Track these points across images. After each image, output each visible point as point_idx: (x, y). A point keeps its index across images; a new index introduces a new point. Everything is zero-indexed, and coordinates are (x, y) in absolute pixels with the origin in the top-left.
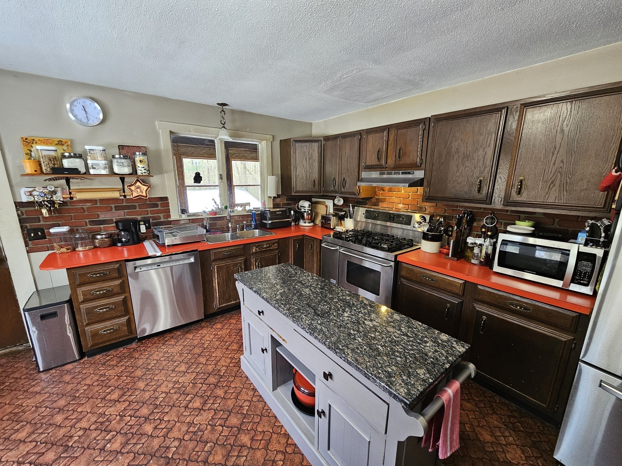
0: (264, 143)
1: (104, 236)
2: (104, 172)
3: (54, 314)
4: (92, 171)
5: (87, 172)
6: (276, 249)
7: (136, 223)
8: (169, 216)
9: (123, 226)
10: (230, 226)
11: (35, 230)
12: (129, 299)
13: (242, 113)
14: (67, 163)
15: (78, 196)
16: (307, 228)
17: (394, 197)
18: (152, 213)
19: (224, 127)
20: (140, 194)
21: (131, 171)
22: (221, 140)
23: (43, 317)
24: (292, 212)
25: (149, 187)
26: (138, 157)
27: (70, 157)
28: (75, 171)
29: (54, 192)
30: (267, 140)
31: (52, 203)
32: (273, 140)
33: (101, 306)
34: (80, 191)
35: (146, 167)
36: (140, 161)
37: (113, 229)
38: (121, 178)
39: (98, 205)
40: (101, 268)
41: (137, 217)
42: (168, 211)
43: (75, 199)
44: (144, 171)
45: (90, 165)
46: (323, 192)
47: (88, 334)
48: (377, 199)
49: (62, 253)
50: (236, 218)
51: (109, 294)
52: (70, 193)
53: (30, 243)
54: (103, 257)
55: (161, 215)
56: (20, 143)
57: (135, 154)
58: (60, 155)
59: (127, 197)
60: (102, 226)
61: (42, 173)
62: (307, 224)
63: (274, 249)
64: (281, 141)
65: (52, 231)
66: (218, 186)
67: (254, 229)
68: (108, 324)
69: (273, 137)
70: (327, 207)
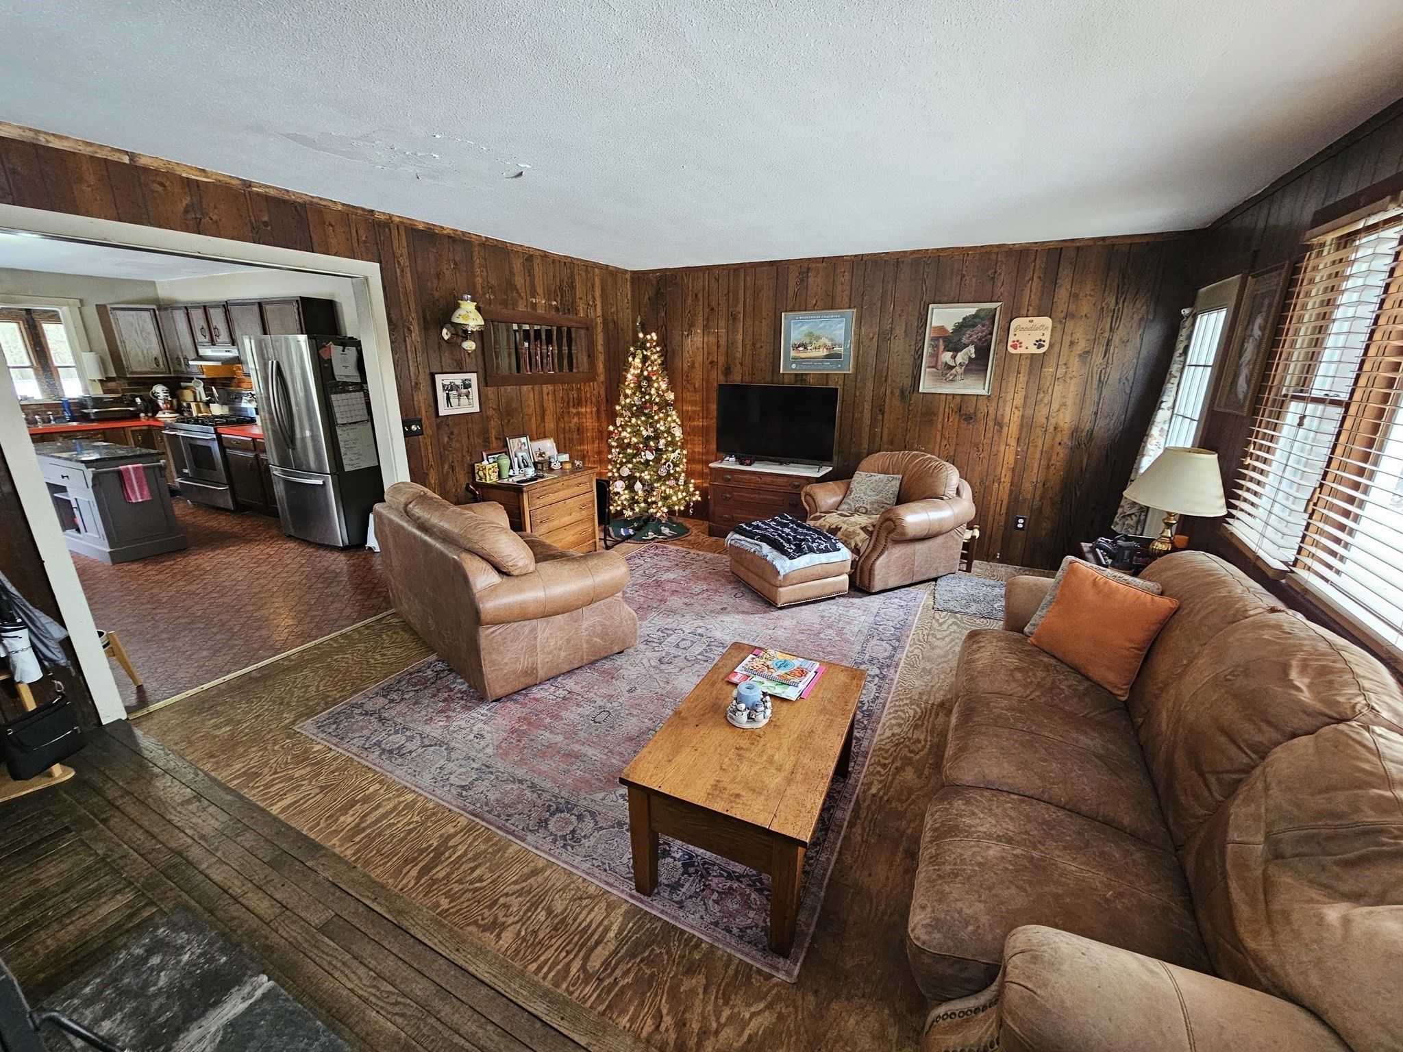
0: (66, 308)
16: (167, 419)
24: (138, 400)
30: (69, 306)
32: (83, 305)
46: (175, 374)
50: (34, 407)
62: (167, 415)
64: (96, 306)
67: (68, 421)
69: (81, 301)
70: (194, 393)
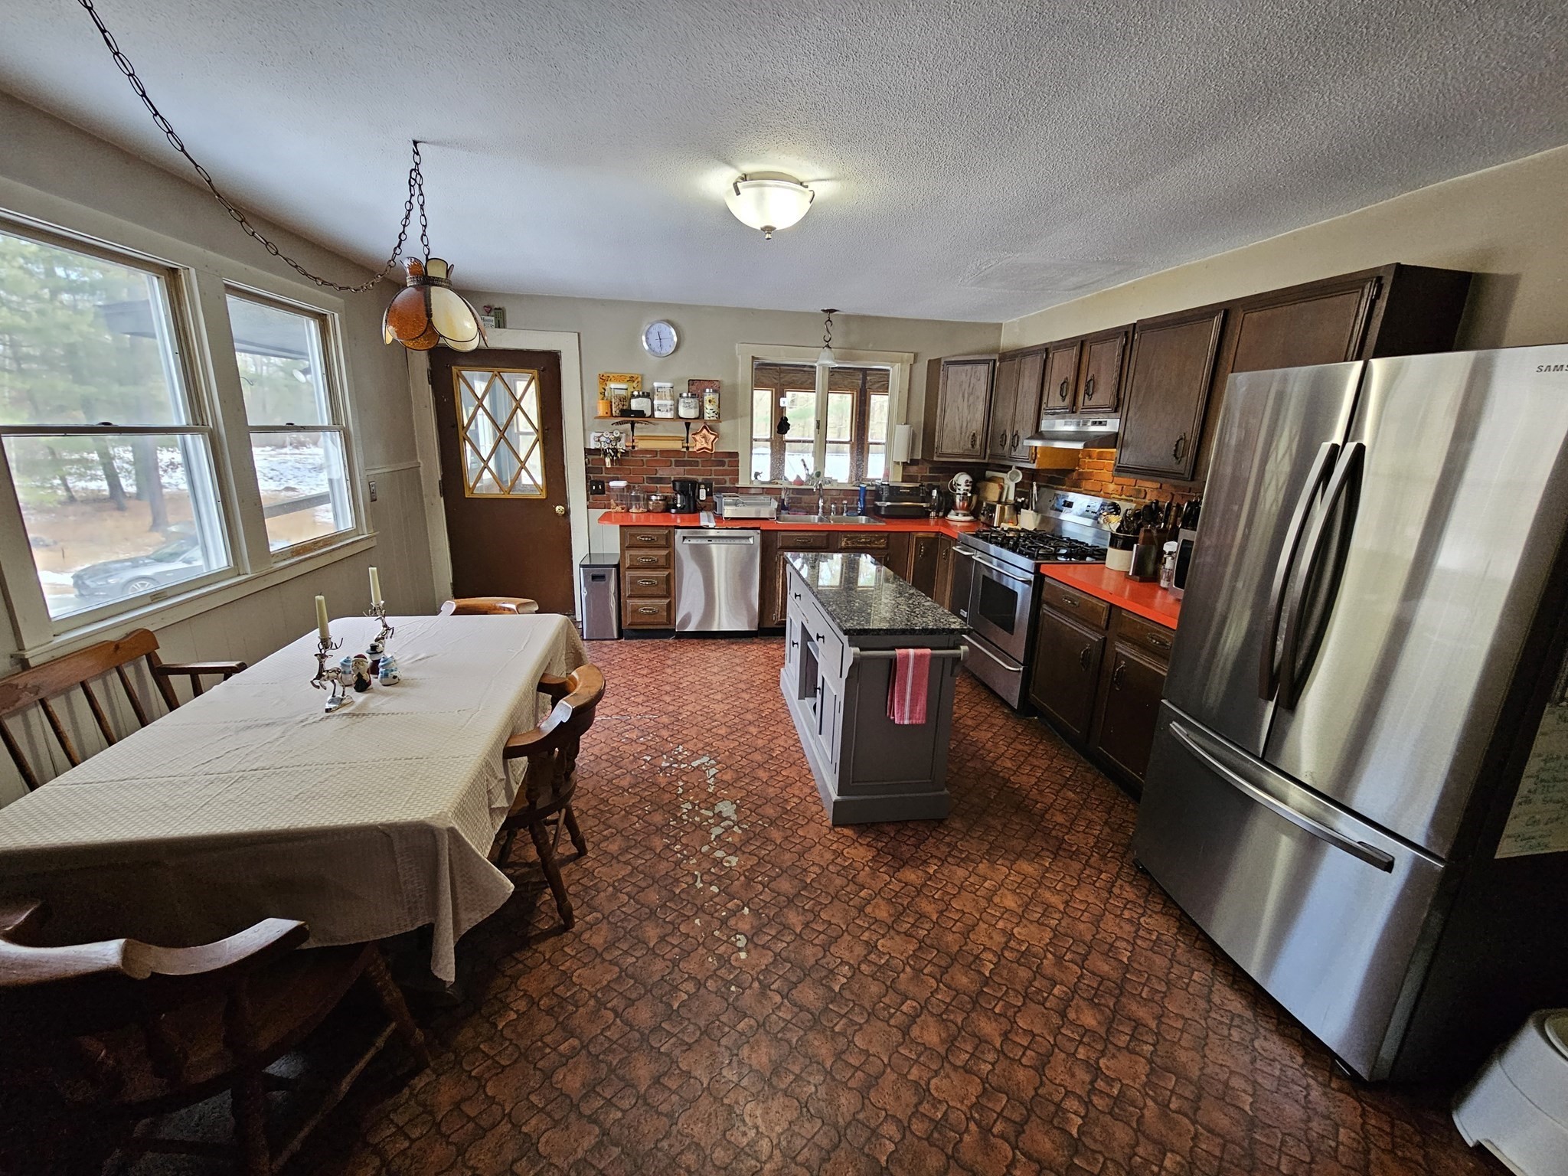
0: (898, 366)
1: (659, 498)
2: (669, 415)
3: (602, 577)
4: (657, 414)
5: (652, 415)
6: (883, 548)
7: (695, 485)
8: (737, 480)
9: (681, 487)
10: (821, 504)
11: (597, 483)
12: (672, 577)
13: (863, 319)
14: (635, 405)
15: (641, 445)
16: (959, 524)
17: (1105, 471)
18: (717, 473)
19: (828, 346)
20: (705, 445)
21: (697, 415)
22: (824, 366)
23: (594, 577)
24: (935, 493)
25: (717, 437)
26: (708, 395)
27: (639, 396)
28: (640, 414)
29: (618, 439)
30: (902, 362)
31: (616, 451)
32: (915, 361)
33: (644, 577)
34: (643, 438)
35: (716, 409)
36: (710, 401)
37: (669, 490)
38: (686, 423)
39: (658, 457)
40: (649, 531)
41: (698, 477)
42: (737, 473)
43: (636, 449)
44: (714, 414)
45: (656, 407)
46: (989, 458)
47: (629, 609)
48: (1080, 474)
49: (617, 512)
50: (834, 493)
51: (652, 566)
52: (633, 441)
53: (591, 496)
54: (654, 520)
55: (727, 478)
56: (597, 380)
57: (705, 391)
58: (629, 394)
59: (690, 450)
60: (658, 486)
61: (612, 415)
62: (960, 518)
63: (879, 549)
64: (930, 361)
65: (612, 484)
66: (812, 442)
67: (859, 515)
68: (648, 602)
69: (916, 356)
70: (1002, 488)
